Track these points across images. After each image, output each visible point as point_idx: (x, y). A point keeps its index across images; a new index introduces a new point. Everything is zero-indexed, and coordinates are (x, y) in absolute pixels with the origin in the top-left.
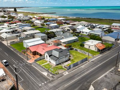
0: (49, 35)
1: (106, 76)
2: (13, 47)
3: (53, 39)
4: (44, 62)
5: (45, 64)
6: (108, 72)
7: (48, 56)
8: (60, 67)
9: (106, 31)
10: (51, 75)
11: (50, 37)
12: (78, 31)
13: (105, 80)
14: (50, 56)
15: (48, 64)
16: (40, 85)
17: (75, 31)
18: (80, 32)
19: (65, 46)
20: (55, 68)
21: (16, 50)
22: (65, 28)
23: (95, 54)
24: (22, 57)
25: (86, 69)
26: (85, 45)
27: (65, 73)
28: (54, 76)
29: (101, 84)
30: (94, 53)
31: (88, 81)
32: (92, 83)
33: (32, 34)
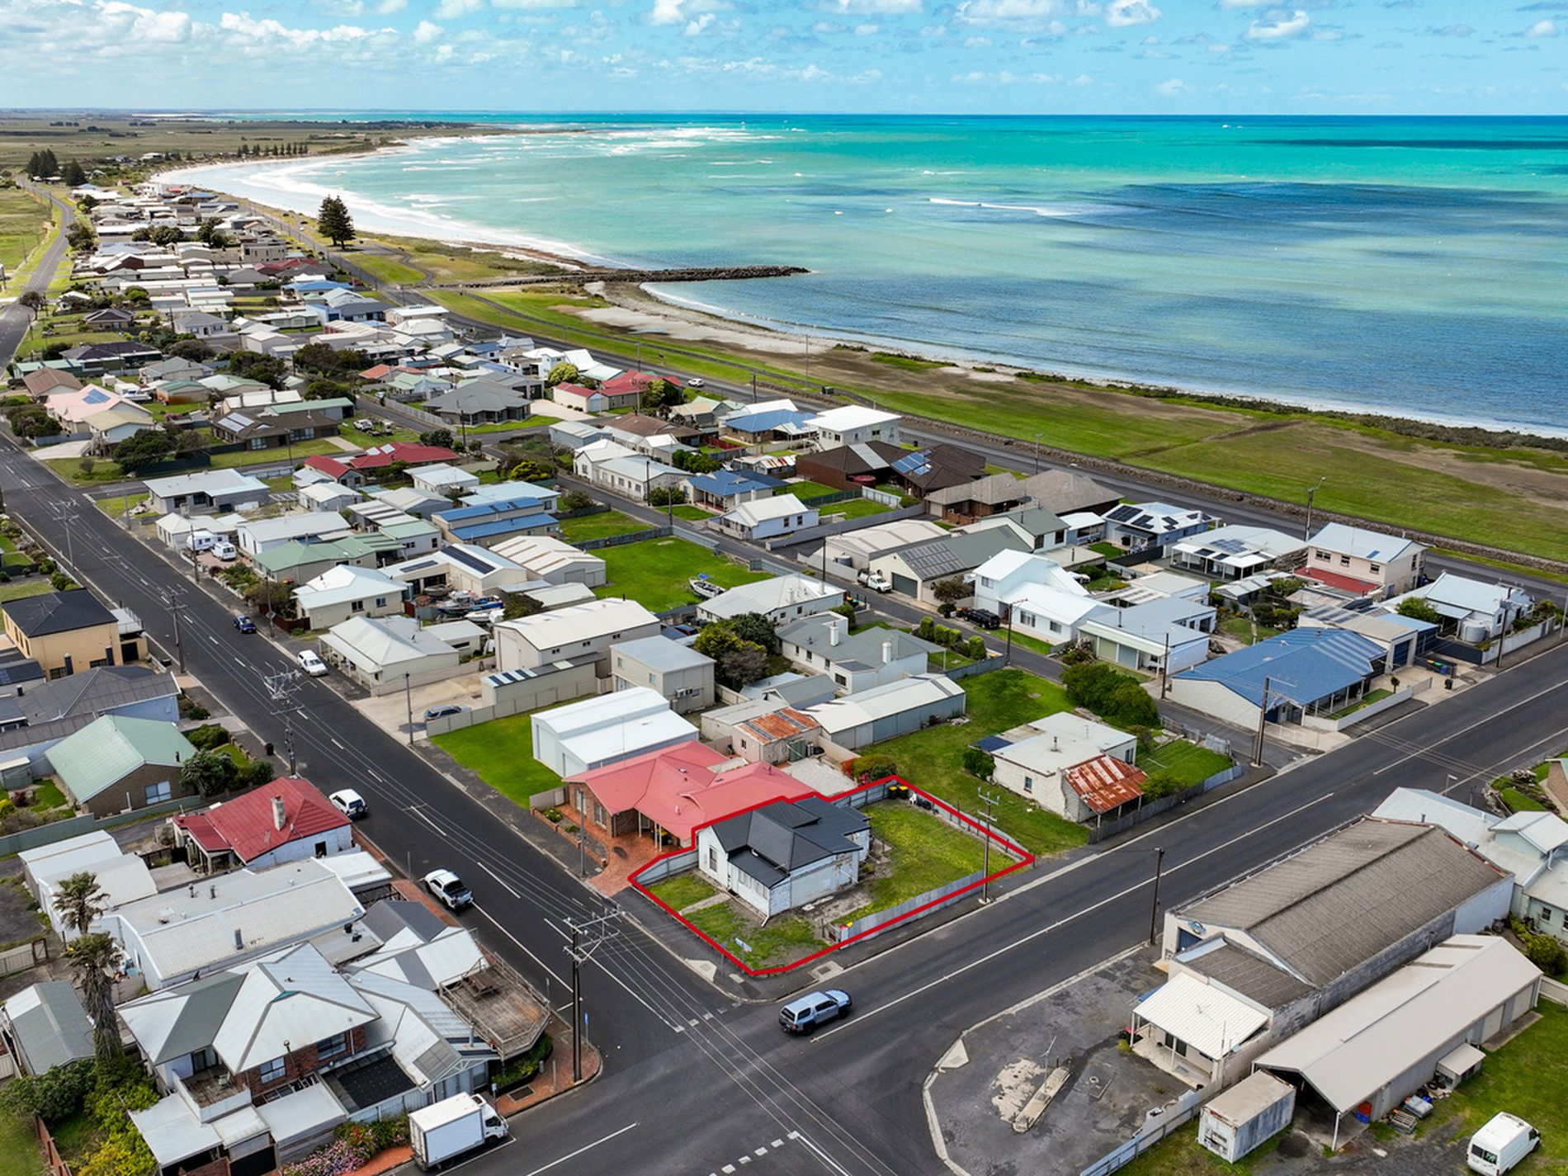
0: (727, 660)
1: (1061, 998)
2: (452, 755)
3: (758, 692)
4: (696, 890)
5: (700, 905)
6: (1084, 975)
7: (722, 856)
8: (799, 933)
9: (1243, 608)
10: (736, 978)
11: (734, 674)
12: (987, 601)
13: (1051, 1015)
14: (733, 855)
15: (722, 908)
16: (679, 1029)
17: (960, 604)
18: (1007, 610)
19: (849, 769)
20: (763, 934)
21: (488, 790)
22: (874, 556)
23: (1054, 847)
24: (544, 852)
25: (959, 948)
26: (997, 761)
27: (826, 970)
28: (754, 984)
29: (1012, 1039)
30: (1052, 836)
31: (947, 1019)
32: (965, 1033)
33: (586, 643)
